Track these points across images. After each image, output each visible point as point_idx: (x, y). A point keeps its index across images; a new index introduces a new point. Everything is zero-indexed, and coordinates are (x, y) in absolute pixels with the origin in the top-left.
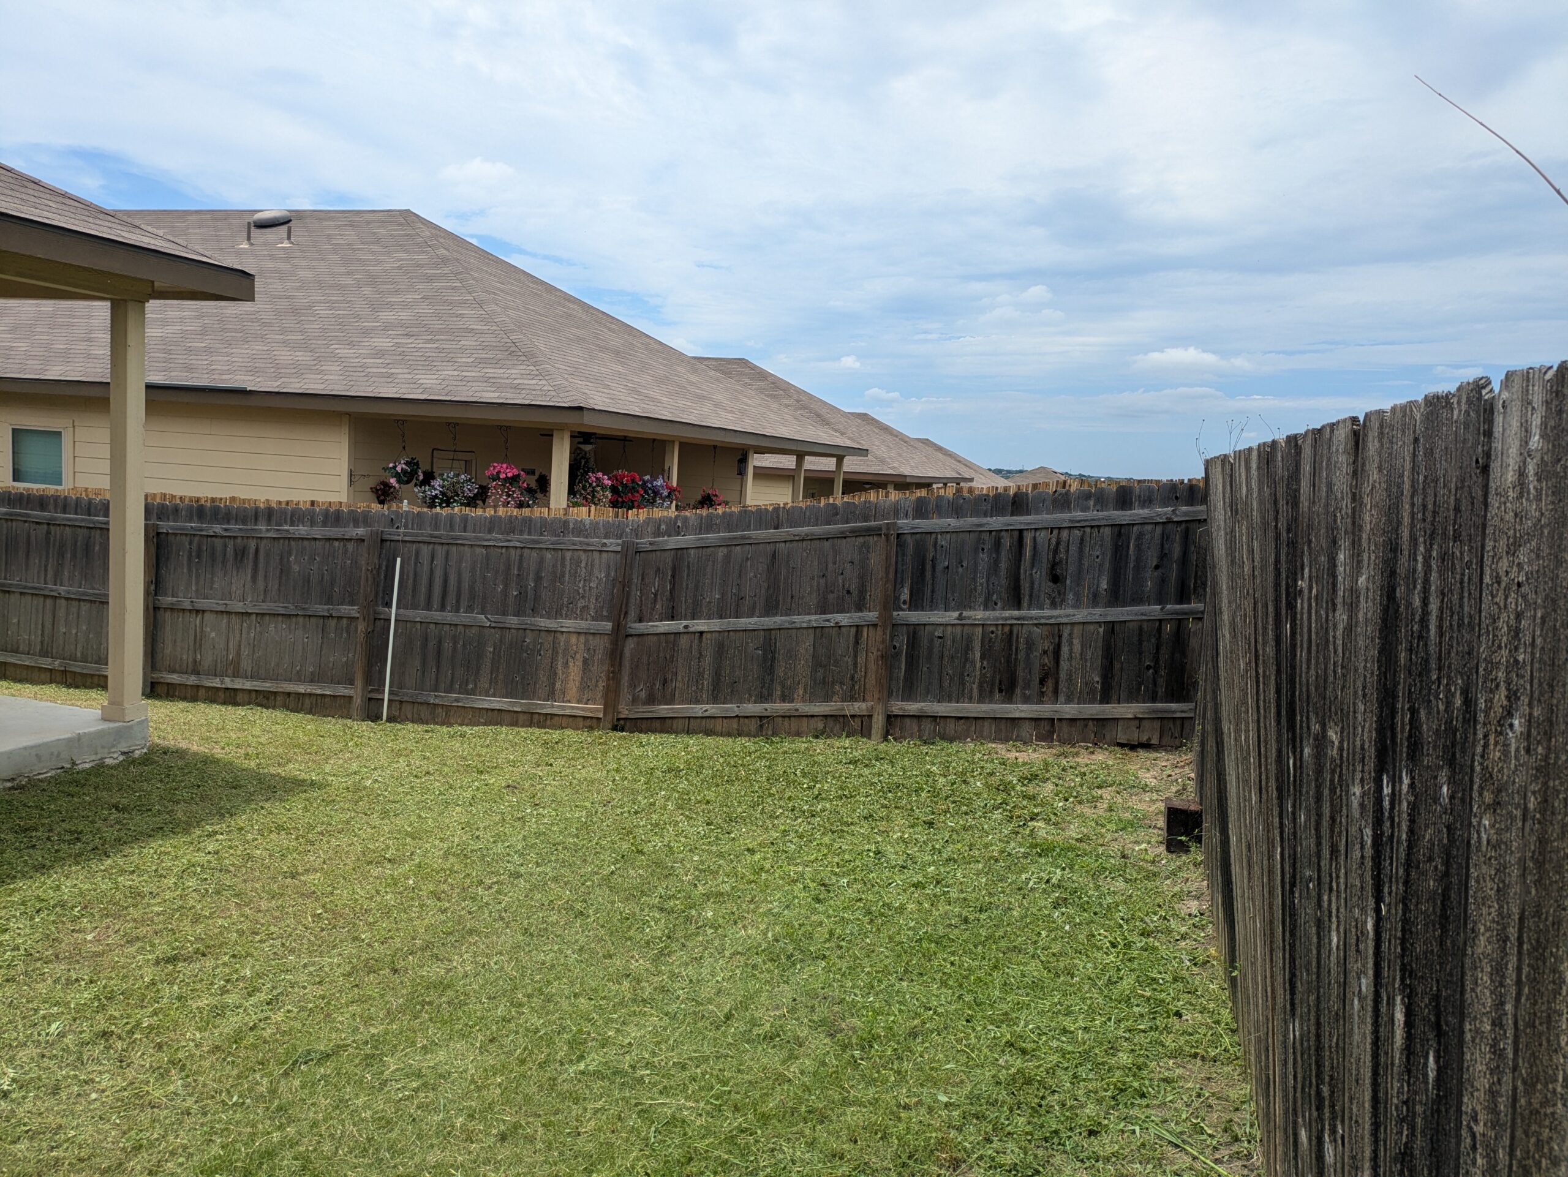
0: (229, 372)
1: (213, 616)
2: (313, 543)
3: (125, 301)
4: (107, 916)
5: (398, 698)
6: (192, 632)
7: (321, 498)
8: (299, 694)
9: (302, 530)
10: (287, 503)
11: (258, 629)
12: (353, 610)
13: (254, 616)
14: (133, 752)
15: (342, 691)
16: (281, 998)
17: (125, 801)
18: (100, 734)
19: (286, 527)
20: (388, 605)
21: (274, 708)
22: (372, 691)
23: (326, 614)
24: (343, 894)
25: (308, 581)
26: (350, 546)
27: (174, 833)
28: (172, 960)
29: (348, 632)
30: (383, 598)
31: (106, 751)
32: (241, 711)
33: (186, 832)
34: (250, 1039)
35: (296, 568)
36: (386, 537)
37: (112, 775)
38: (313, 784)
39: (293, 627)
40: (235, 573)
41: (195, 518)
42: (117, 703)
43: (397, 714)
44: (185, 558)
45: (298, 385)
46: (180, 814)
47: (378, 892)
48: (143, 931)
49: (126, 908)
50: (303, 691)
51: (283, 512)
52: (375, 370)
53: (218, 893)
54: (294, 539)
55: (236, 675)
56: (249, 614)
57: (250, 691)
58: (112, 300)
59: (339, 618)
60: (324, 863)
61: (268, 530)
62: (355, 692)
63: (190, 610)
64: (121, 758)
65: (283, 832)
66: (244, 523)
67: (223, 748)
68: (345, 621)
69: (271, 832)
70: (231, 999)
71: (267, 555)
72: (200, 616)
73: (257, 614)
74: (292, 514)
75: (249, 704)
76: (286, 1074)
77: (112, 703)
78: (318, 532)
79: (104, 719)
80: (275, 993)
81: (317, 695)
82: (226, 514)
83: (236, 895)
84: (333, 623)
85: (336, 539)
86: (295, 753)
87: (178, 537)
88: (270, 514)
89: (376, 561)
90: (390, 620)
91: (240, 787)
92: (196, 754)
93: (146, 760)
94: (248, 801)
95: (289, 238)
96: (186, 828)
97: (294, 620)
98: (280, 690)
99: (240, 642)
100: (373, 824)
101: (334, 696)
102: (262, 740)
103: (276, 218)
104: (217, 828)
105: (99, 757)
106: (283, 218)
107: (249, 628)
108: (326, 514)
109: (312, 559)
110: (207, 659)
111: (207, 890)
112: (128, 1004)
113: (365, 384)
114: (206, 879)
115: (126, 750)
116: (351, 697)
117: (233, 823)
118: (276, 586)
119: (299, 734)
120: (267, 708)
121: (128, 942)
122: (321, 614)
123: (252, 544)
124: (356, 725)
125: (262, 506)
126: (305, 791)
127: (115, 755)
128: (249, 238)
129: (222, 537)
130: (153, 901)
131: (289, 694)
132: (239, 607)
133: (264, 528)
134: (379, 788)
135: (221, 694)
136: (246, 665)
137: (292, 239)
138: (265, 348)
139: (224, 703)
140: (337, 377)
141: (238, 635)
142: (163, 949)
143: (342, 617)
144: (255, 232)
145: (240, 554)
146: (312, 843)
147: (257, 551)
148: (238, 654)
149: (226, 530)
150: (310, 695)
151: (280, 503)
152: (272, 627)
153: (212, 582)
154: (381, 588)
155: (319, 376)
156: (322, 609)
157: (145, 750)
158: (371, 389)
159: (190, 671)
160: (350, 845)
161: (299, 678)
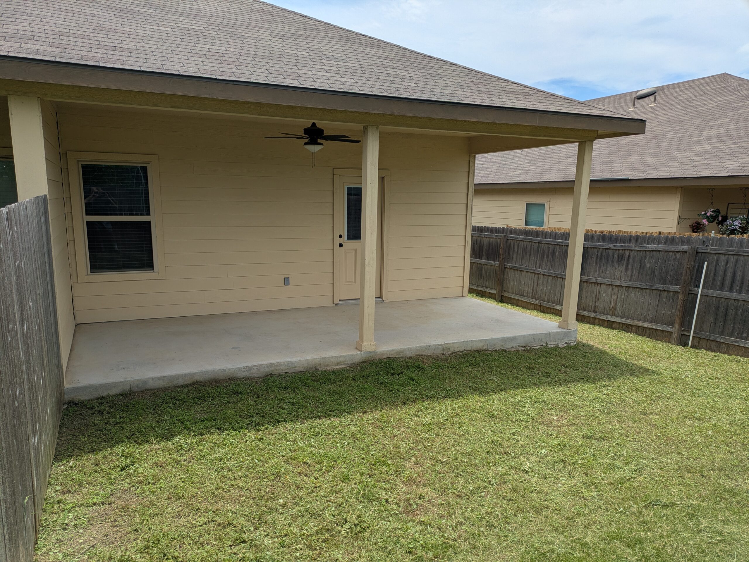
0: (621, 171)
1: (605, 286)
2: (658, 253)
3: (585, 141)
4: (562, 411)
5: (699, 336)
6: (595, 293)
7: (665, 230)
8: (644, 327)
9: (653, 246)
10: (647, 233)
11: (626, 294)
12: (677, 288)
13: (625, 287)
14: (570, 343)
15: (667, 328)
16: (642, 470)
17: (568, 364)
18: (558, 333)
19: (645, 245)
20: (698, 286)
21: (631, 332)
22: (683, 331)
23: (662, 289)
24: (672, 430)
25: (653, 272)
26: (678, 255)
27: (588, 382)
28: (589, 438)
29: (673, 299)
30: (695, 283)
31: (560, 341)
32: (615, 332)
33: (594, 382)
34: (627, 484)
35: (648, 265)
36: (699, 250)
37: (562, 352)
38: (653, 372)
39: (644, 294)
40: (617, 267)
41: (601, 240)
42: (566, 321)
43: (697, 344)
44: (595, 259)
45: (655, 174)
46: (591, 374)
47: (691, 433)
48: (577, 422)
49: (569, 410)
50: (646, 326)
51: (644, 238)
52: (698, 163)
53: (609, 413)
54: (648, 251)
55: (613, 315)
56: (622, 287)
57: (620, 323)
58: (579, 142)
59: (669, 291)
60: (660, 411)
61: (635, 246)
62: (675, 330)
63: (595, 283)
64: (565, 345)
65: (639, 392)
66: (624, 243)
67: (609, 348)
68: (672, 293)
69: (633, 391)
70: (618, 463)
71: (634, 258)
72: (599, 286)
73: (626, 287)
74: (649, 239)
75: (619, 329)
76: (645, 507)
77: (563, 321)
78: (661, 247)
79: (559, 327)
80: (638, 467)
81: (653, 329)
82: (615, 239)
83: (617, 417)
84: (665, 294)
85: (671, 251)
86: (643, 355)
87: (592, 249)
88: (637, 238)
89: (693, 263)
90: (698, 295)
91: (618, 367)
92: (597, 348)
93: (576, 347)
94: (622, 374)
95: (655, 101)
96: (594, 380)
97: (645, 291)
98: (634, 324)
99: (617, 299)
100: (687, 398)
101: (663, 331)
102: (627, 347)
103: (649, 93)
104: (607, 383)
105: (556, 343)
106: (652, 92)
107: (622, 293)
108: (667, 238)
109: (657, 261)
110: (601, 307)
111: (604, 411)
112: (572, 451)
113: (692, 170)
114: (603, 406)
115: (568, 342)
116: (672, 332)
117: (615, 383)
118: (637, 274)
119: (645, 346)
120: (627, 332)
121: (570, 424)
122: (659, 289)
123: (627, 253)
124: (674, 347)
125: (633, 234)
126: (650, 375)
127: (563, 343)
128: (634, 105)
129: (613, 249)
130: (580, 410)
131: (639, 327)
132: (618, 283)
133: (633, 245)
134: (689, 380)
135: (606, 323)
136: (619, 310)
137: (656, 102)
138: (639, 158)
139: (607, 327)
140: (676, 169)
141: (616, 296)
142: (585, 432)
143: (670, 291)
144: (637, 101)
145: (621, 258)
146: (654, 401)
147: (629, 256)
148: (616, 305)
149: (615, 246)
150: (650, 328)
151: (643, 233)
152: (633, 294)
153: (606, 271)
154: (694, 278)
155: (667, 169)
156: (660, 286)
157: (575, 343)
158: (695, 173)
159: (592, 311)
160: (674, 406)
161: (645, 320)
